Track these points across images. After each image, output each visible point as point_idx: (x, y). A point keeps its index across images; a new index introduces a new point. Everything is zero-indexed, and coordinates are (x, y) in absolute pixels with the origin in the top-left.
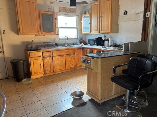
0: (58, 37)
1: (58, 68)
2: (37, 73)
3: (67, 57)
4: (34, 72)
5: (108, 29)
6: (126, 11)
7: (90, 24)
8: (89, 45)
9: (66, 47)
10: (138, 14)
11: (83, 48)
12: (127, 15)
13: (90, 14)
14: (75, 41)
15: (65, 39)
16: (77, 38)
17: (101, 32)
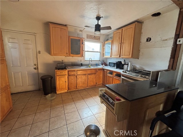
0: (84, 59)
1: (81, 85)
2: (62, 89)
3: (89, 76)
4: (59, 88)
5: (129, 54)
6: (149, 38)
7: (112, 49)
8: (109, 67)
9: (90, 67)
10: (166, 40)
11: (103, 69)
12: (150, 41)
13: (112, 41)
14: (97, 63)
15: (89, 60)
16: (100, 60)
17: (121, 56)
